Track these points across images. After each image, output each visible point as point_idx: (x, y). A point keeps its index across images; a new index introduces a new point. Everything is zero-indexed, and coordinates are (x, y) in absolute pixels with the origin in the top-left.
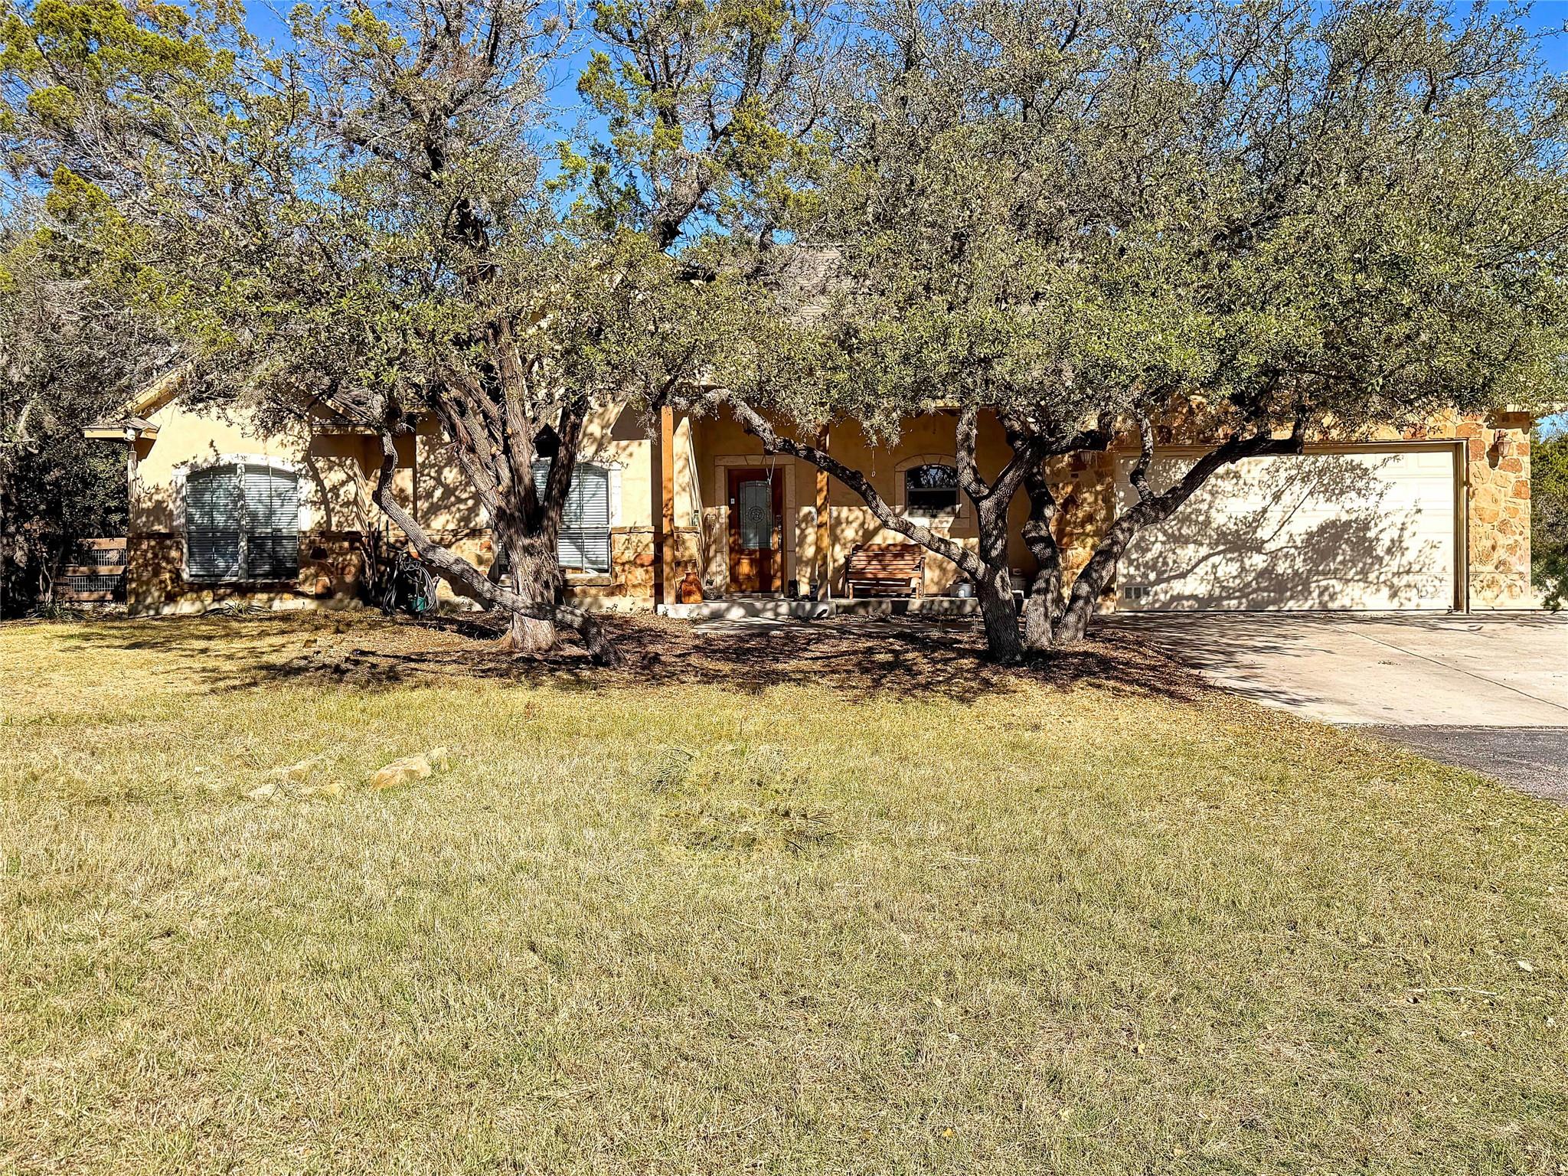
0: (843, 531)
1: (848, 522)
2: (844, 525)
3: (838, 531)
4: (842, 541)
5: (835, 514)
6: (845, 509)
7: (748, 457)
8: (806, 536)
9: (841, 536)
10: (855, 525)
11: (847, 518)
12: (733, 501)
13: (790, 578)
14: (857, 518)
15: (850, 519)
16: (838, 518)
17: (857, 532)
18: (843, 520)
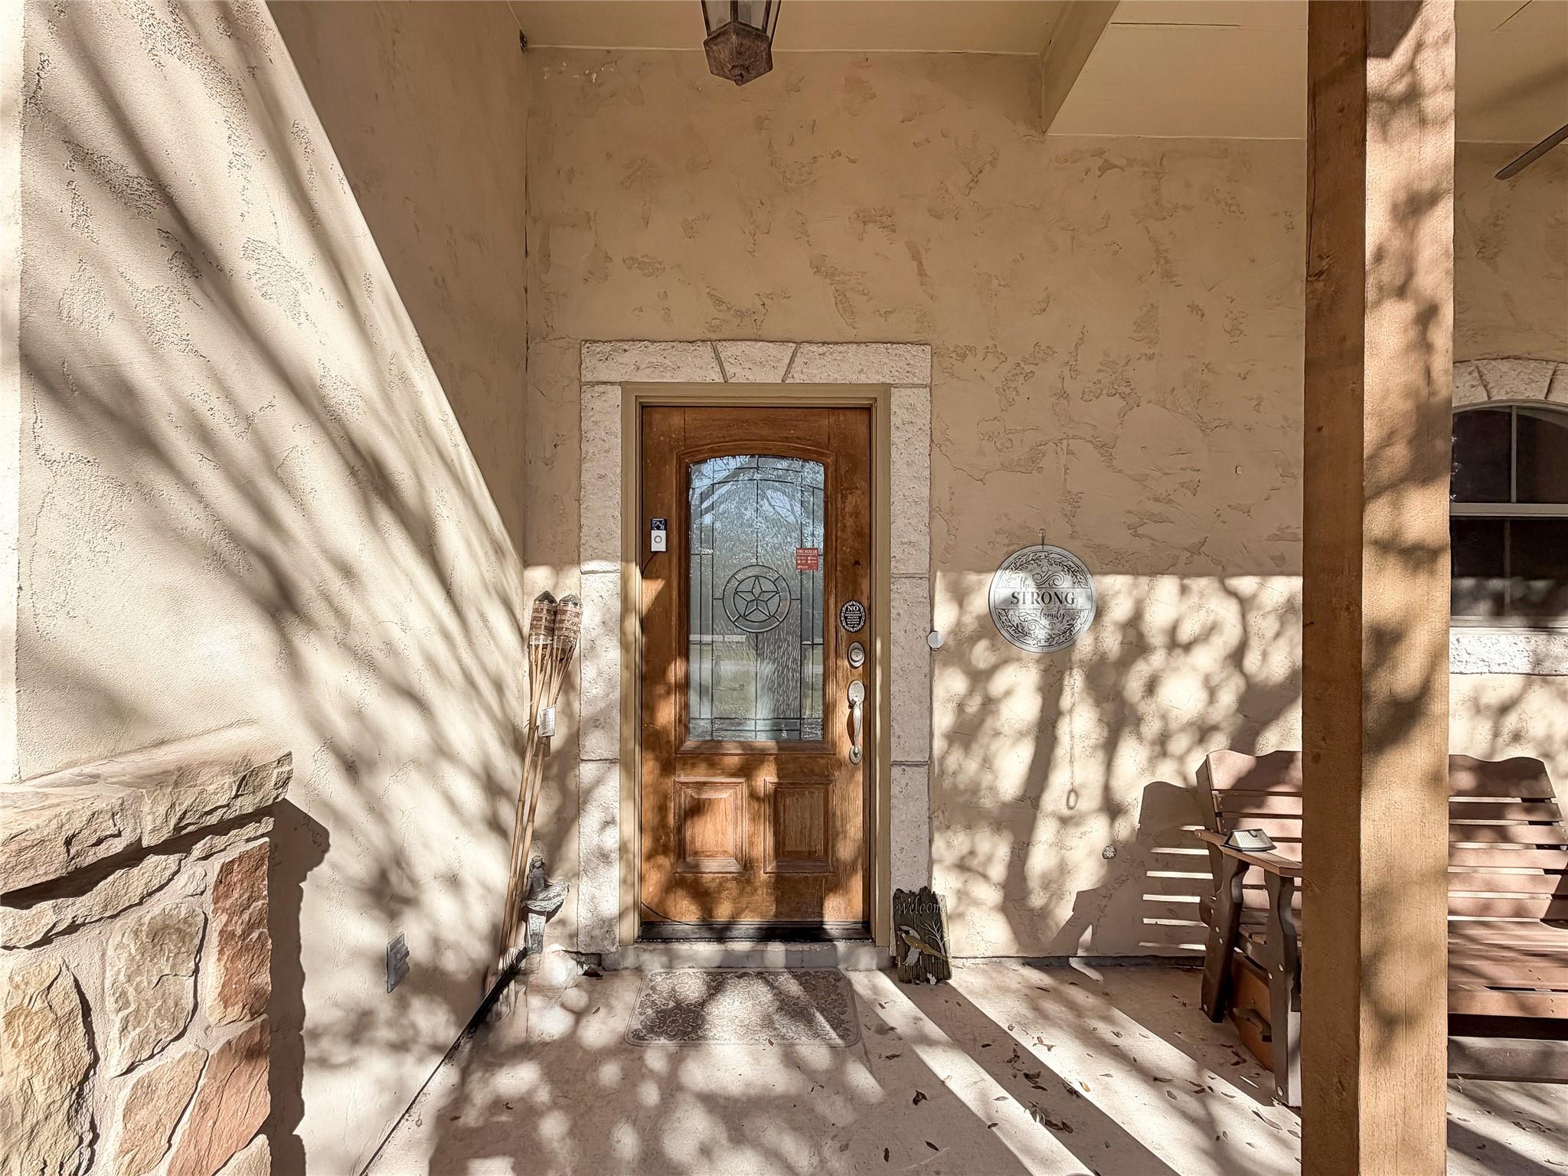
0: (1151, 687)
1: (1175, 644)
2: (1158, 659)
3: (1134, 684)
4: (1152, 728)
5: (1120, 610)
6: (1167, 586)
7: (728, 350)
8: (989, 704)
9: (1147, 708)
10: (1207, 658)
11: (1173, 631)
12: (659, 541)
13: (905, 879)
14: (1210, 631)
15: (1185, 634)
16: (1134, 624)
17: (1212, 693)
18: (1157, 639)
